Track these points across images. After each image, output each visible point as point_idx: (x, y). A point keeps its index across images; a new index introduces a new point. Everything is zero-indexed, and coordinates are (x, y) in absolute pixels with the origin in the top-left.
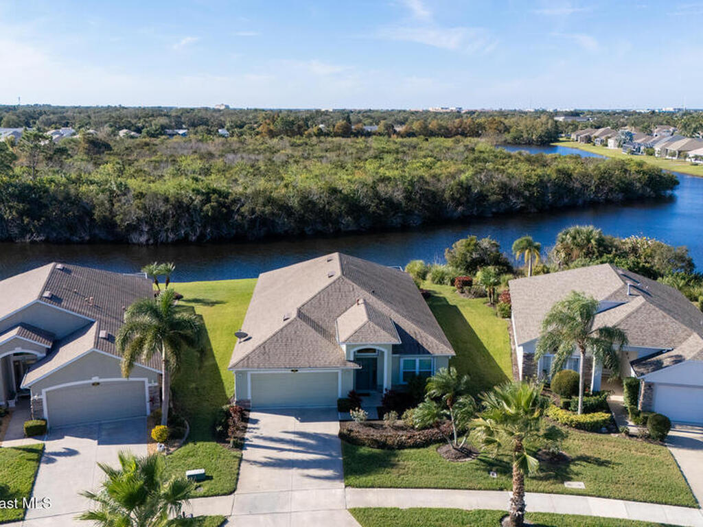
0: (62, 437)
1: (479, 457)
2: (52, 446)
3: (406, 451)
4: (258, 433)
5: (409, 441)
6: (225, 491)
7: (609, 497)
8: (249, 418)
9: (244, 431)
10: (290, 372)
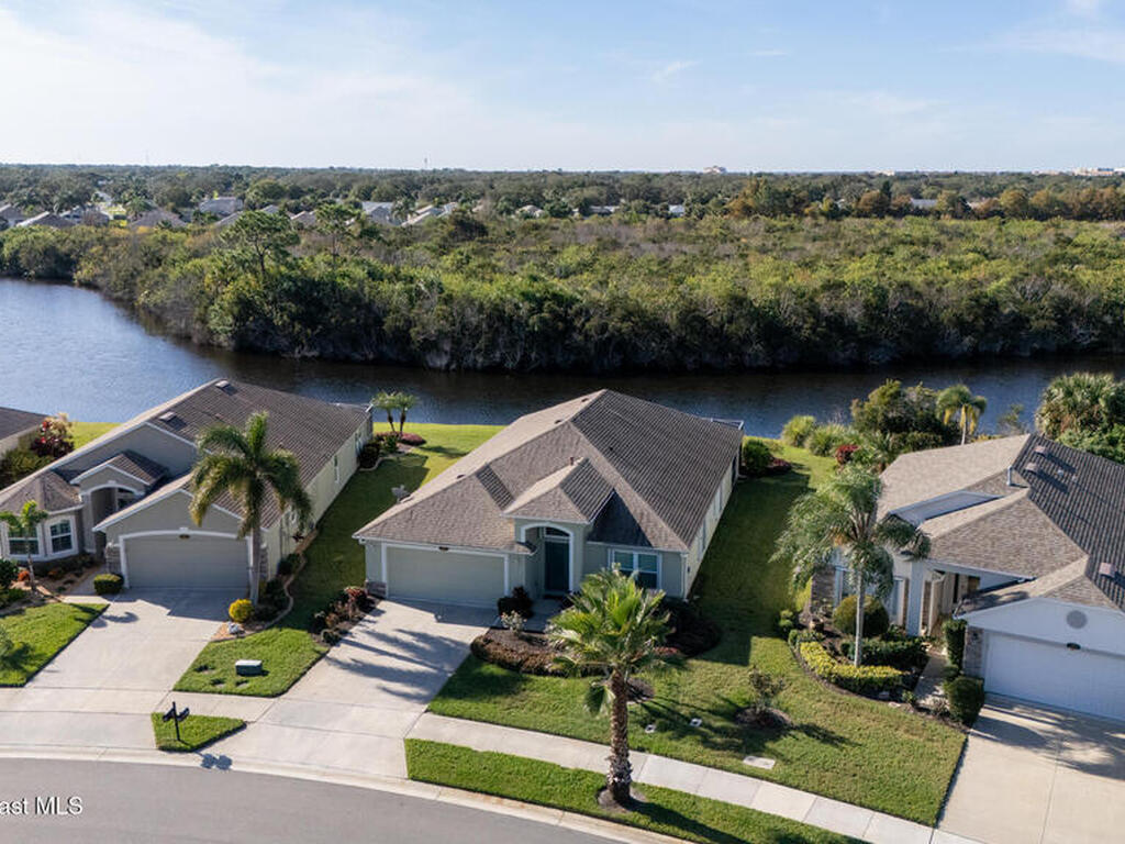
0: (135, 601)
1: (646, 703)
2: (117, 608)
4: (371, 627)
6: (270, 692)
7: (797, 787)
8: (374, 608)
9: (355, 623)
10: (437, 549)
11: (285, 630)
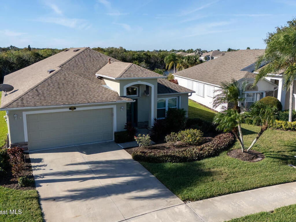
8: (30, 159)
10: (68, 110)
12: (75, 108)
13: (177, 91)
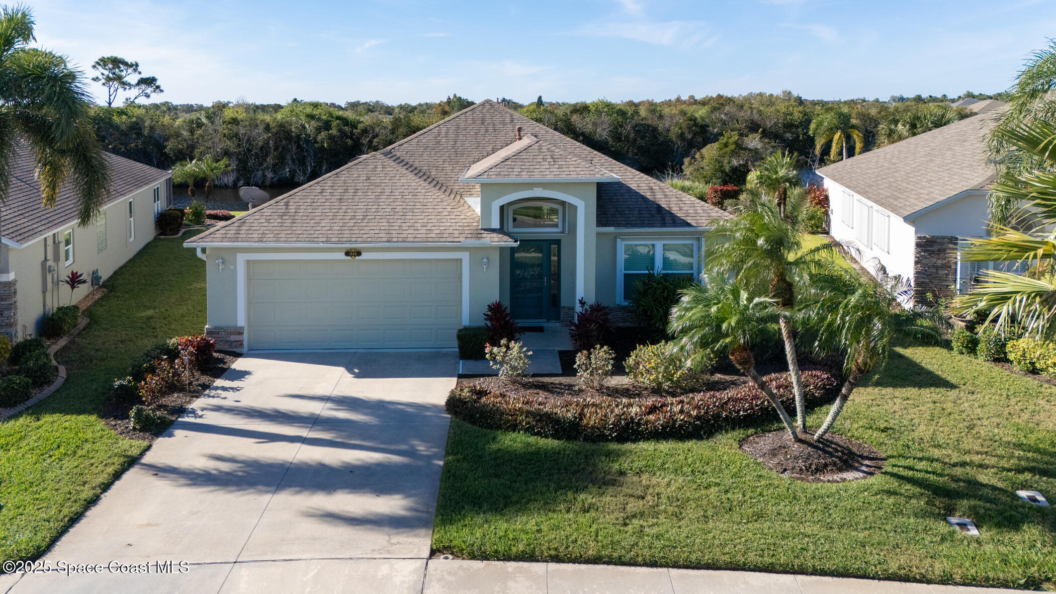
3: (642, 445)
5: (652, 417)
8: (227, 369)
9: (196, 394)
10: (341, 256)
11: (47, 418)
12: (359, 254)
13: (689, 221)
